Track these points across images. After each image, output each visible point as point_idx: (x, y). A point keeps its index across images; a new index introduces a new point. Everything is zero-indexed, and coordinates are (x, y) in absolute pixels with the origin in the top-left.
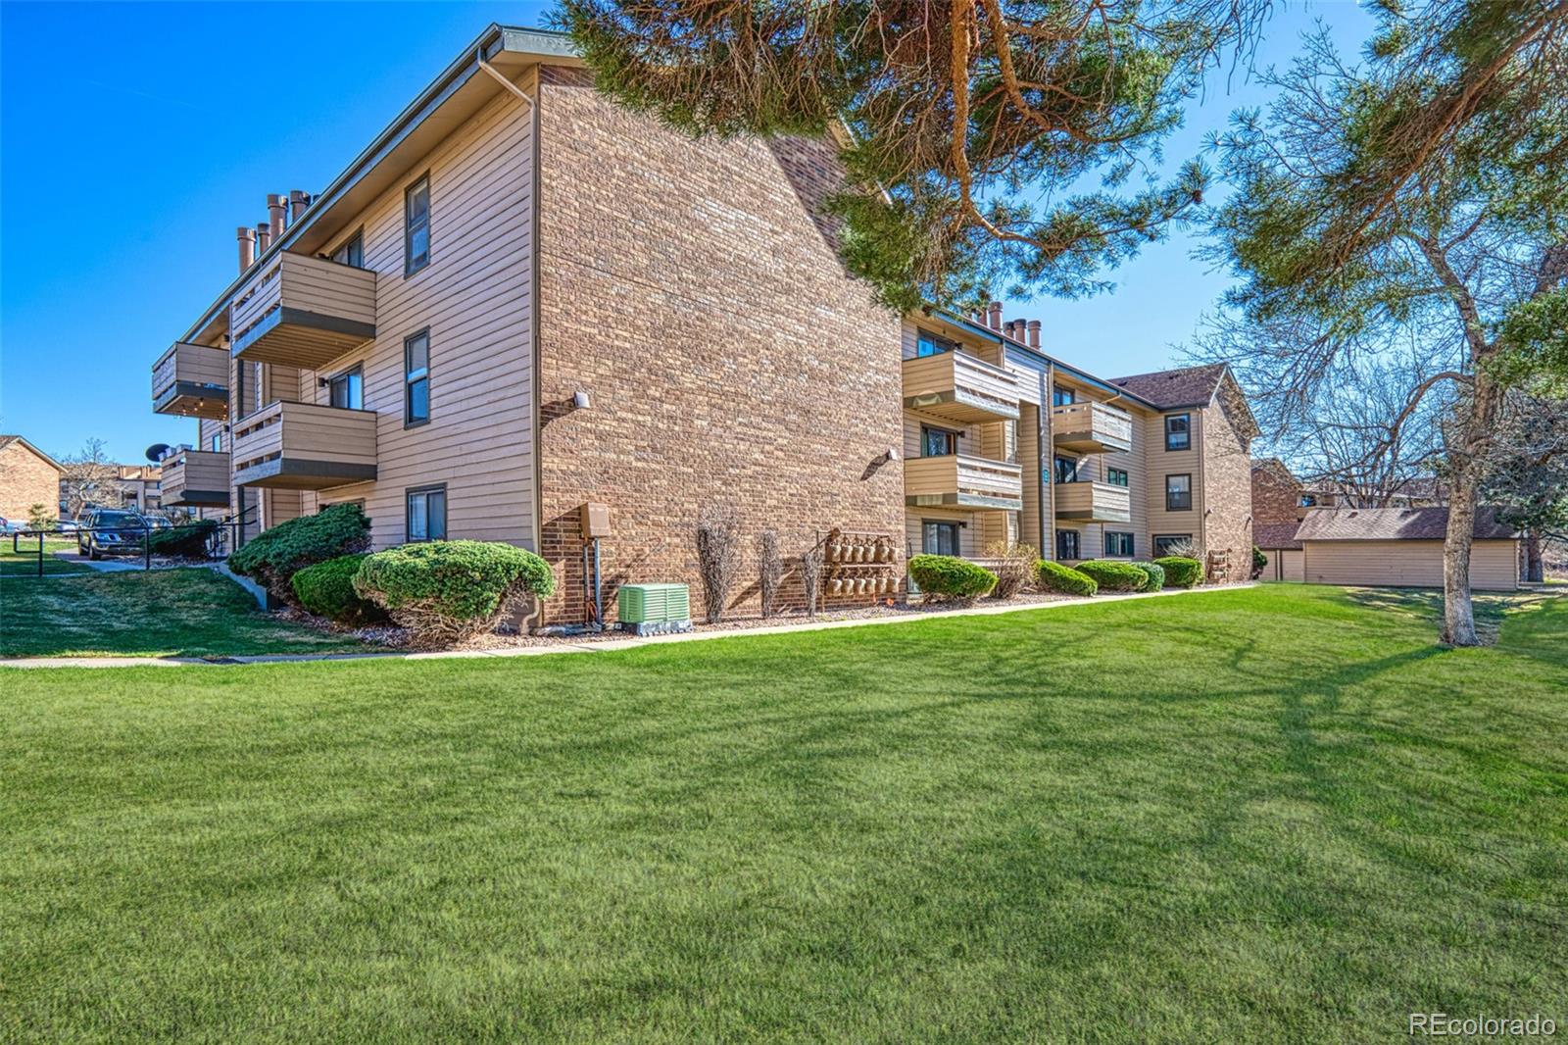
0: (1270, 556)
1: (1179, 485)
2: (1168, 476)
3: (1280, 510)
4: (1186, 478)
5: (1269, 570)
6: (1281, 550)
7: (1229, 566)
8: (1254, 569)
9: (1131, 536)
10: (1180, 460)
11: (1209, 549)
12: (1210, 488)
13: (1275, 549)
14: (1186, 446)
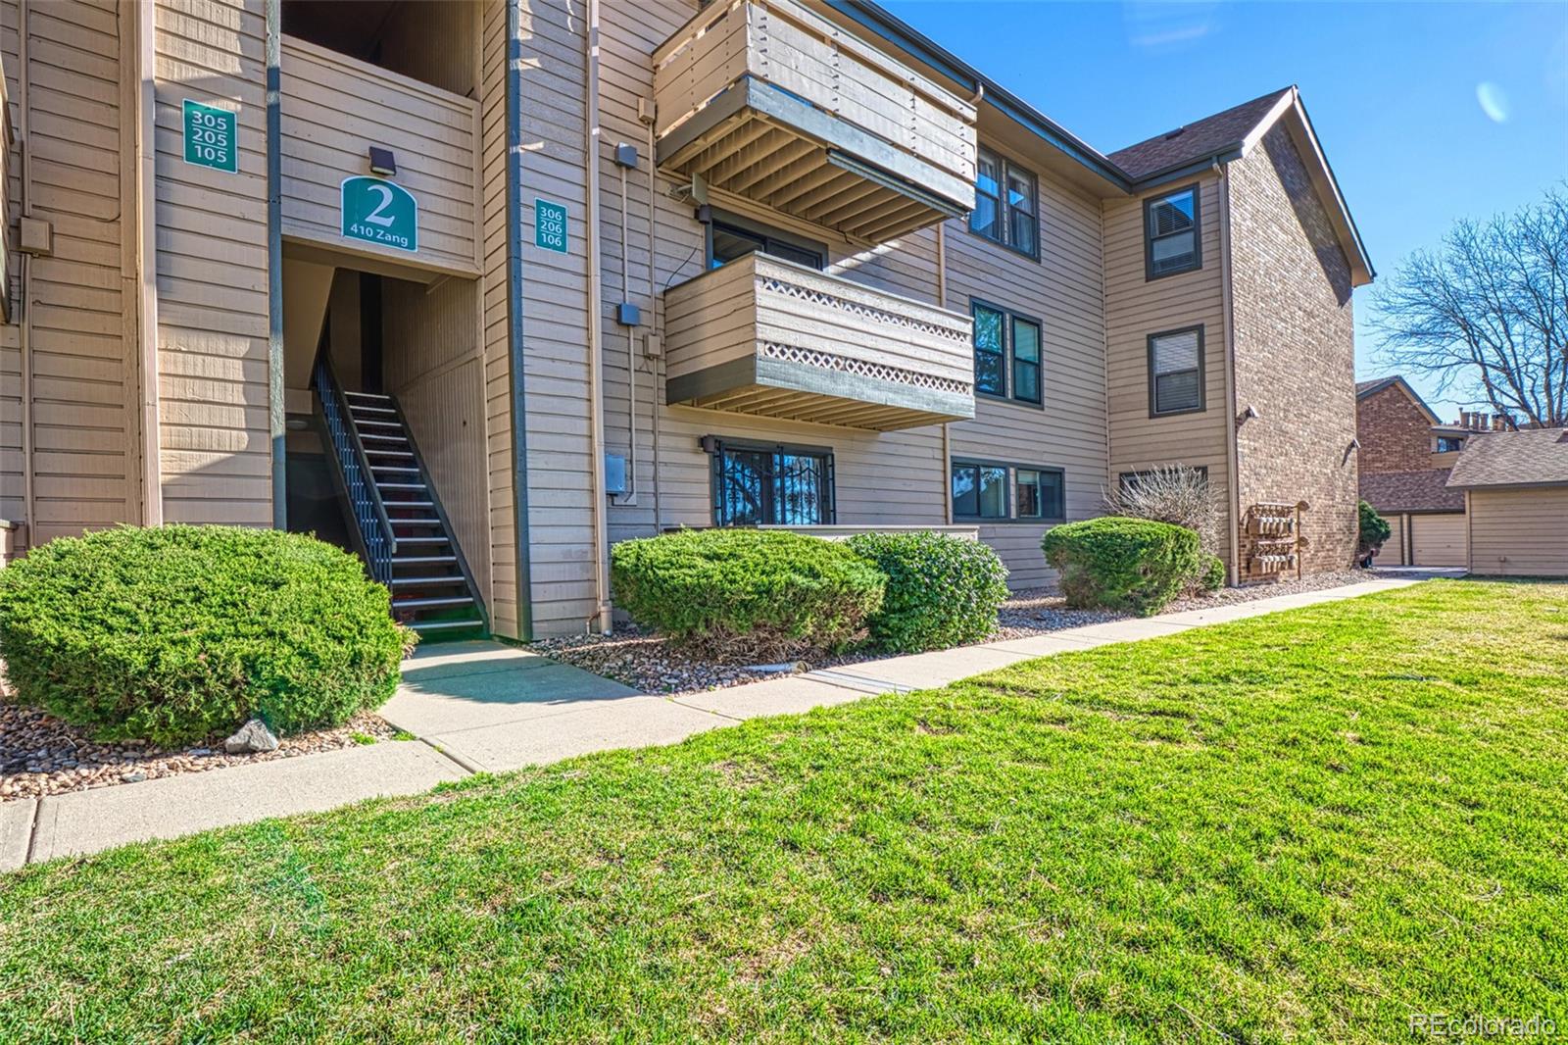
0: (1393, 523)
1: (1176, 355)
2: (1151, 338)
3: (1404, 455)
4: (1192, 339)
5: (1390, 548)
6: (1411, 514)
7: (1302, 541)
8: (1363, 544)
9: (1058, 474)
10: (1178, 298)
11: (1246, 502)
12: (1248, 356)
13: (1399, 513)
14: (1191, 262)
